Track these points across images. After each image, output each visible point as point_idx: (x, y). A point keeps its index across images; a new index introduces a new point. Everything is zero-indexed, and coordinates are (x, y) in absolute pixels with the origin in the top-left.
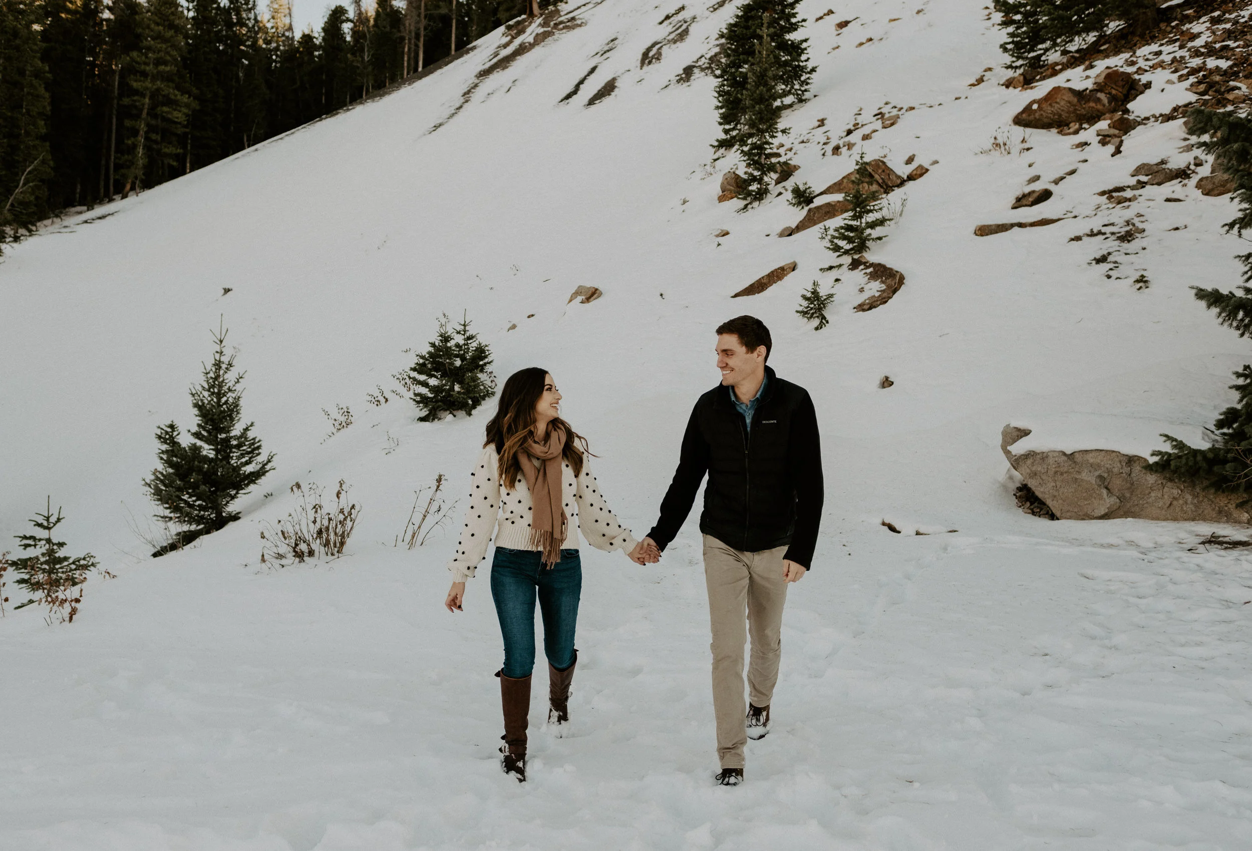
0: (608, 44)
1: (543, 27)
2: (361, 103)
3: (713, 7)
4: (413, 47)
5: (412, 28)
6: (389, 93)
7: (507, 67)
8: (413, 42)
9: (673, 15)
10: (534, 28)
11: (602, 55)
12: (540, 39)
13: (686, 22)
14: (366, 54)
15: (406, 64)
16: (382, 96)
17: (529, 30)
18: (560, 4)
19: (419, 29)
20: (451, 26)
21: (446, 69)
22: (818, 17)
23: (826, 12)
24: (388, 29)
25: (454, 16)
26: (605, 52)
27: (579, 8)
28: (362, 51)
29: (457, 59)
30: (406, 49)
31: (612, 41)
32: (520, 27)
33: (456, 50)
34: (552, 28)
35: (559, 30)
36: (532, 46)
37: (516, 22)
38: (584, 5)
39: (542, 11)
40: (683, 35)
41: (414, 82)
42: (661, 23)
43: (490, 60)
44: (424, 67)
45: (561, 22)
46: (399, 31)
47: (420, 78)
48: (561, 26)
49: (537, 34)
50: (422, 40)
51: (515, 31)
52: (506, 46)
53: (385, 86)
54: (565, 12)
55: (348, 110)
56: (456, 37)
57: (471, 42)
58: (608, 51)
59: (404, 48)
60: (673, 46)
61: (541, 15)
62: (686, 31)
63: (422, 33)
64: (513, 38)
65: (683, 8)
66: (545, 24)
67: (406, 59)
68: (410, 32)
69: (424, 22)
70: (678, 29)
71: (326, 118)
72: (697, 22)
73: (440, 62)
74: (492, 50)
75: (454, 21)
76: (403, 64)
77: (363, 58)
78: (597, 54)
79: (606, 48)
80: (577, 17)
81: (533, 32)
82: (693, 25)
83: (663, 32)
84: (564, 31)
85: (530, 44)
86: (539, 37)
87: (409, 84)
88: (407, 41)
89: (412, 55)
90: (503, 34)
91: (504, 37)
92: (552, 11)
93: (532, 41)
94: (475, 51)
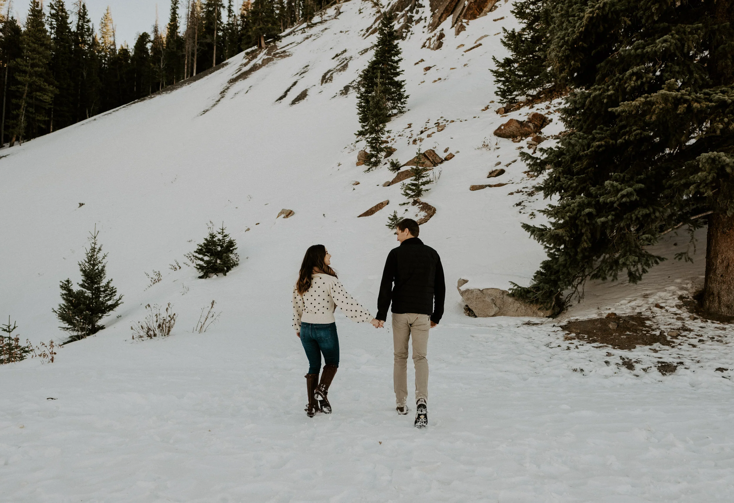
0: (304, 68)
1: (267, 55)
2: (159, 94)
3: (361, 52)
4: (190, 61)
5: (190, 49)
6: (176, 89)
7: (246, 78)
8: (190, 57)
9: (340, 54)
10: (262, 56)
11: (300, 75)
12: (265, 62)
13: (346, 60)
14: (162, 64)
15: (186, 71)
16: (172, 90)
17: (259, 56)
18: (277, 42)
19: (194, 51)
20: (213, 49)
21: (210, 76)
22: (416, 62)
23: (420, 60)
24: (175, 49)
25: (215, 44)
26: (302, 74)
27: (288, 45)
28: (160, 61)
29: (217, 70)
30: (186, 62)
31: (306, 67)
32: (254, 54)
33: (216, 64)
34: (272, 56)
35: (276, 58)
36: (261, 66)
37: (251, 51)
38: (291, 44)
39: (267, 46)
40: (345, 67)
41: (191, 83)
42: (333, 58)
43: (236, 73)
44: (197, 73)
45: (278, 53)
46: (182, 51)
47: (195, 80)
48: (278, 55)
49: (264, 60)
50: (196, 57)
51: (251, 56)
52: (245, 65)
53: (173, 84)
54: (280, 47)
55: (151, 98)
56: (216, 56)
57: (225, 60)
58: (304, 73)
59: (185, 61)
60: (340, 73)
61: (266, 48)
62: (346, 65)
63: (196, 53)
64: (250, 60)
65: (345, 51)
66: (268, 54)
67: (186, 67)
68: (188, 52)
69: (197, 47)
70: (342, 63)
71: (138, 102)
72: (353, 60)
73: (207, 71)
74: (237, 67)
75: (215, 47)
76: (184, 70)
77: (160, 67)
78: (297, 74)
79: (303, 71)
80: (287, 51)
81: (261, 58)
82: (350, 61)
83: (334, 64)
84: (279, 58)
85: (259, 64)
86: (265, 61)
87: (188, 84)
88: (186, 57)
89: (190, 65)
90: (244, 58)
91: (244, 59)
92: (272, 46)
93: (261, 63)
94: (228, 66)
